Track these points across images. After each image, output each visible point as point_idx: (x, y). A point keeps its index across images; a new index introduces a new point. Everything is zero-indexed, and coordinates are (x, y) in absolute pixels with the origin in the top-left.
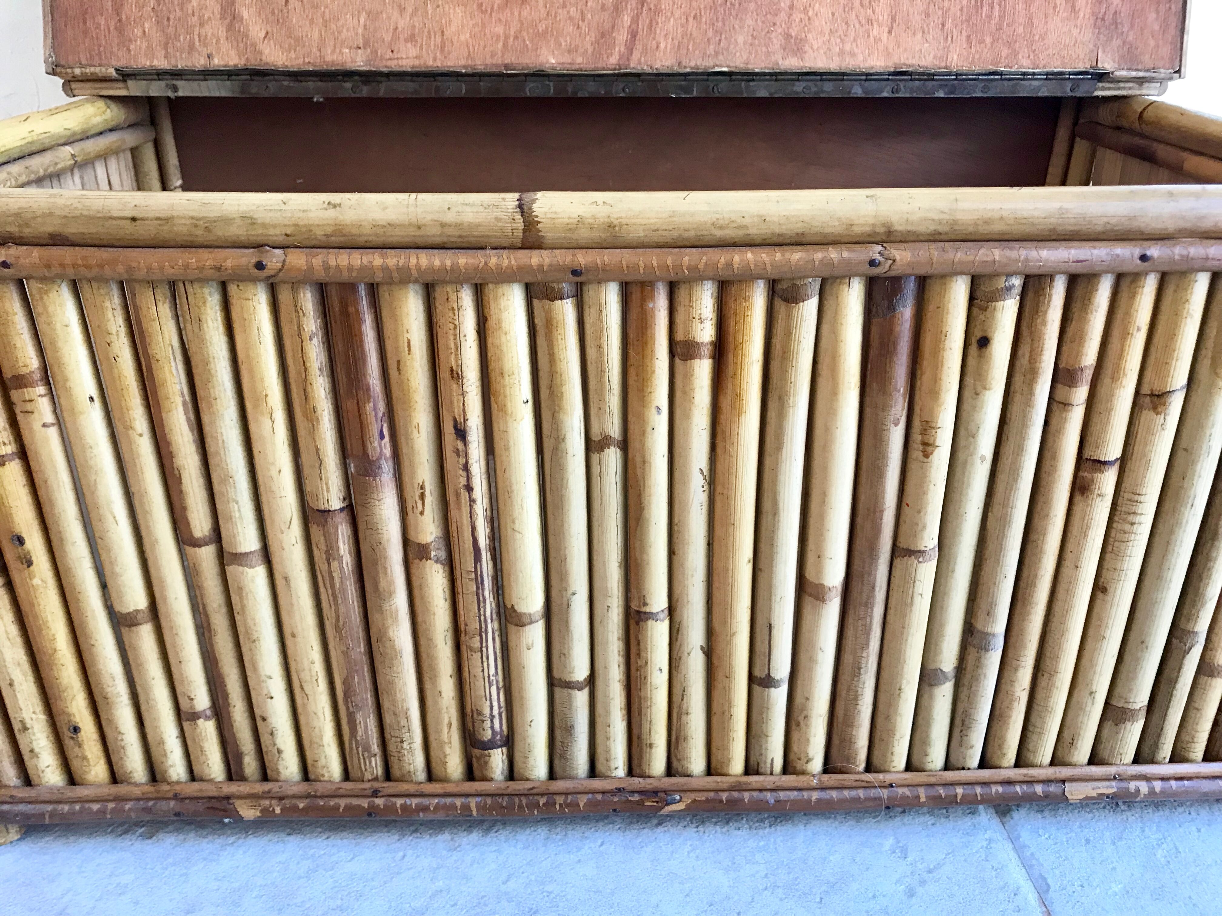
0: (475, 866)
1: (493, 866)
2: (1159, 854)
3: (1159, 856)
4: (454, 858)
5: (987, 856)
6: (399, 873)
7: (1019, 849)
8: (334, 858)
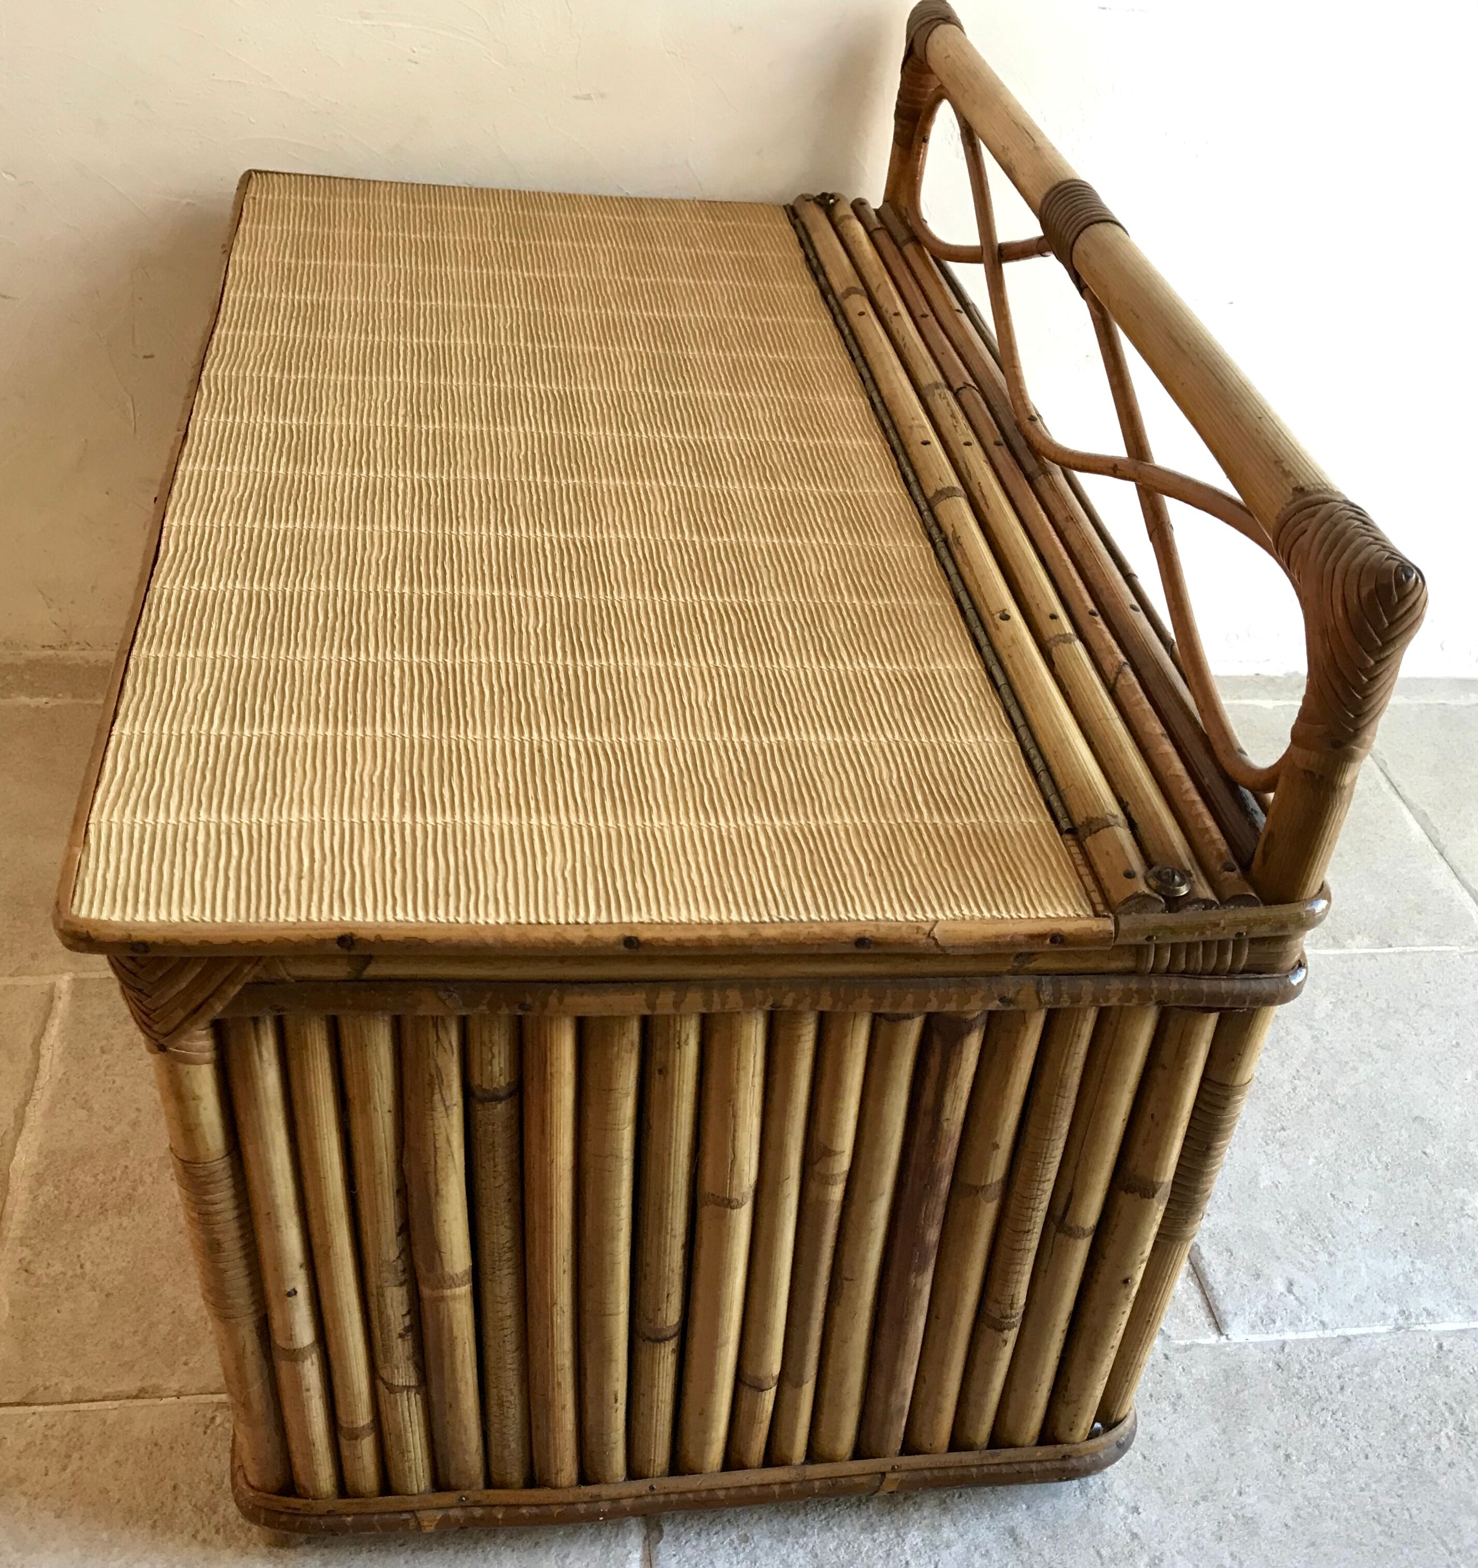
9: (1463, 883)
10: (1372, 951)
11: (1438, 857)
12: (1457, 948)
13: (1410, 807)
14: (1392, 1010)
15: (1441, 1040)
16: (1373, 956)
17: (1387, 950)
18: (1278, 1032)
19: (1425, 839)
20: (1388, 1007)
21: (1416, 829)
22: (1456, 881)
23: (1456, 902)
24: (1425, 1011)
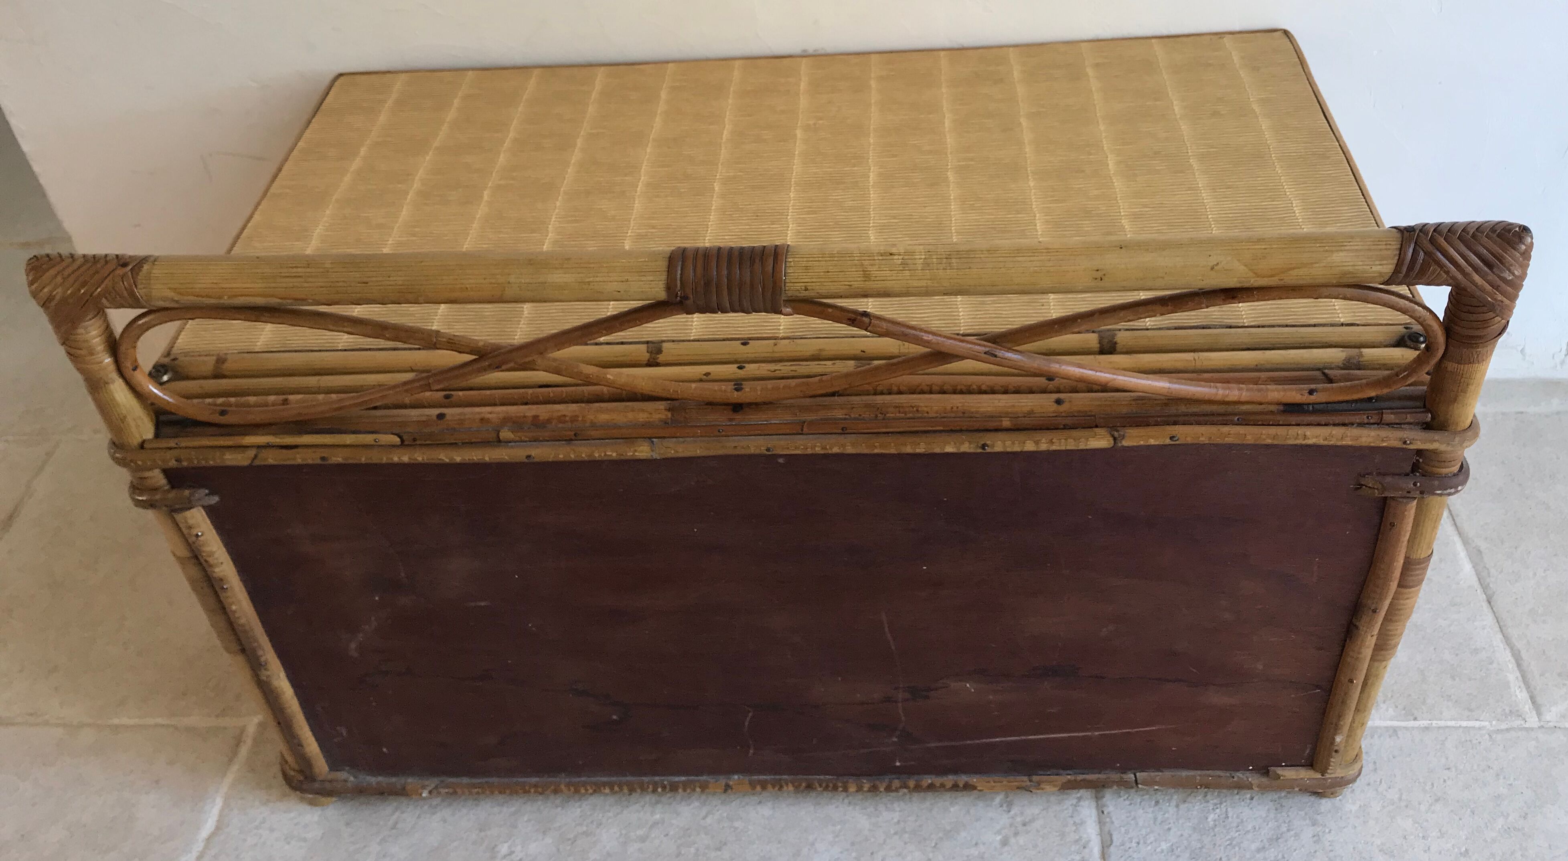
9: (1507, 639)
10: (1395, 723)
11: (1485, 605)
12: (1486, 723)
13: (1466, 542)
14: (1403, 804)
15: (1449, 846)
16: (1395, 731)
17: (1412, 724)
18: (1279, 827)
19: (1474, 581)
20: (1400, 799)
21: (1467, 568)
22: (1500, 636)
23: (1495, 665)
24: (1438, 807)
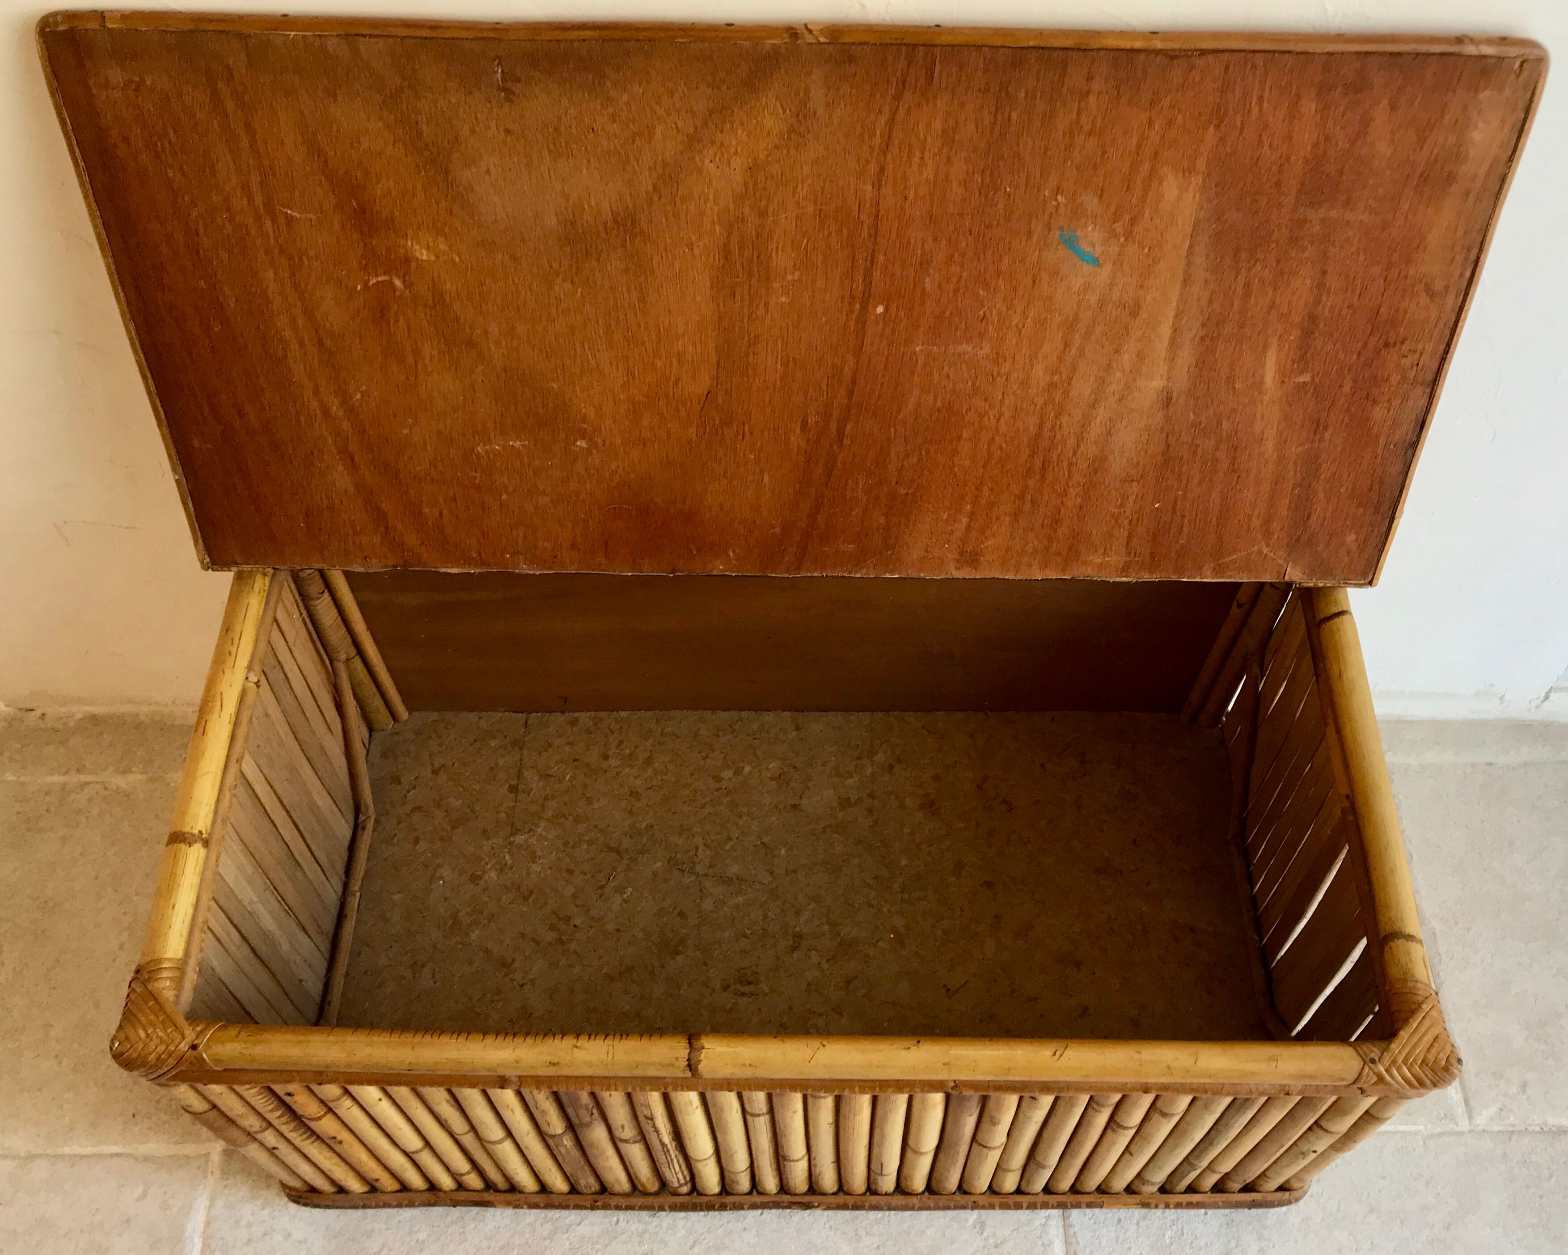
0: (669, 1232)
1: (683, 1232)
2: (1168, 1234)
3: (1167, 1237)
4: (654, 1224)
5: (1041, 1233)
6: (616, 1237)
7: (1066, 1227)
8: (567, 1221)
